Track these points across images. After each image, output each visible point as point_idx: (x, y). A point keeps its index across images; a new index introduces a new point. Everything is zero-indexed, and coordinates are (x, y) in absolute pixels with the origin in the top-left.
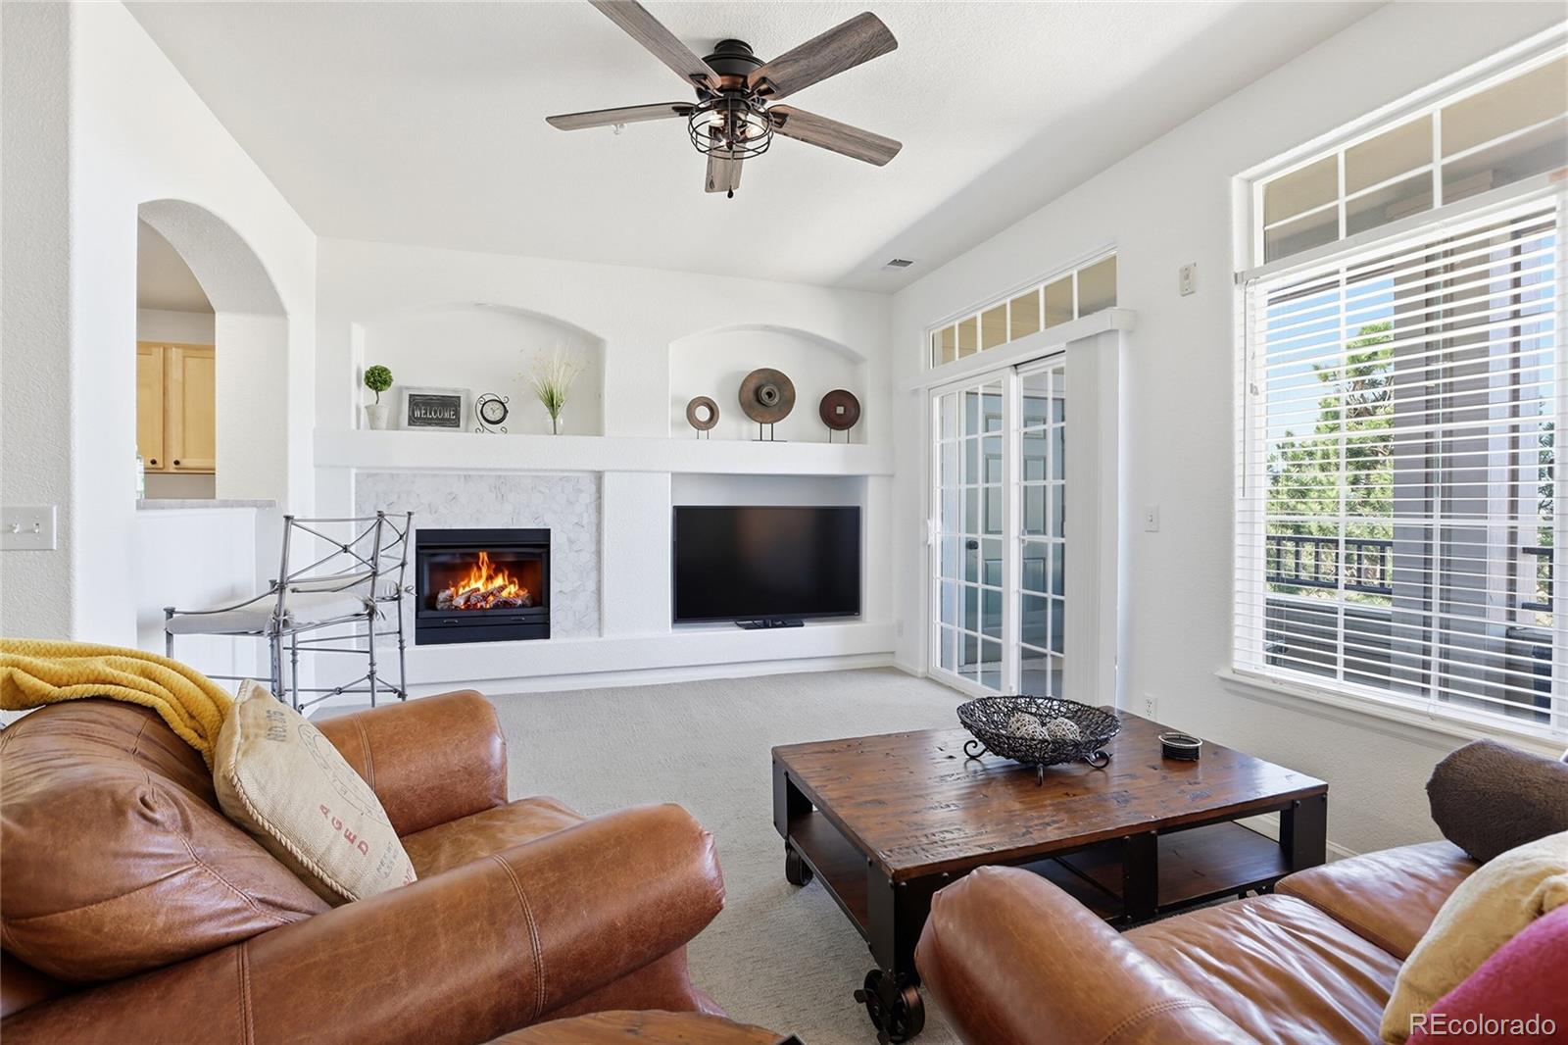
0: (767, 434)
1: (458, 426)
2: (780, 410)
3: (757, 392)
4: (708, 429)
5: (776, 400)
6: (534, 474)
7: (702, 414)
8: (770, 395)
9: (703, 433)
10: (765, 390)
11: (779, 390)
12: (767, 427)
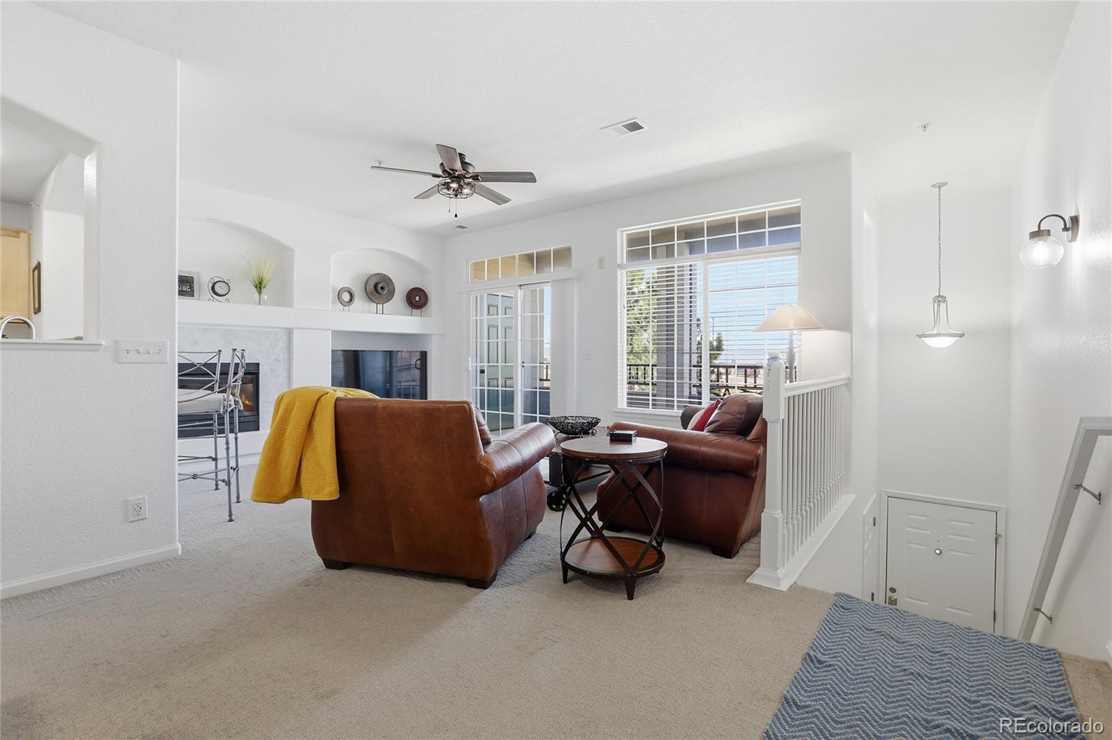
0: (380, 311)
1: (193, 296)
2: (387, 297)
3: (376, 286)
4: (349, 305)
5: (386, 292)
6: (249, 329)
7: (346, 297)
8: (382, 288)
9: (346, 308)
10: (380, 285)
11: (388, 286)
12: (380, 306)
